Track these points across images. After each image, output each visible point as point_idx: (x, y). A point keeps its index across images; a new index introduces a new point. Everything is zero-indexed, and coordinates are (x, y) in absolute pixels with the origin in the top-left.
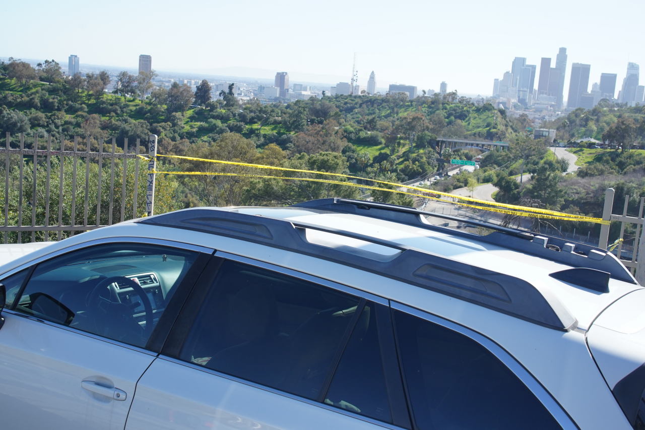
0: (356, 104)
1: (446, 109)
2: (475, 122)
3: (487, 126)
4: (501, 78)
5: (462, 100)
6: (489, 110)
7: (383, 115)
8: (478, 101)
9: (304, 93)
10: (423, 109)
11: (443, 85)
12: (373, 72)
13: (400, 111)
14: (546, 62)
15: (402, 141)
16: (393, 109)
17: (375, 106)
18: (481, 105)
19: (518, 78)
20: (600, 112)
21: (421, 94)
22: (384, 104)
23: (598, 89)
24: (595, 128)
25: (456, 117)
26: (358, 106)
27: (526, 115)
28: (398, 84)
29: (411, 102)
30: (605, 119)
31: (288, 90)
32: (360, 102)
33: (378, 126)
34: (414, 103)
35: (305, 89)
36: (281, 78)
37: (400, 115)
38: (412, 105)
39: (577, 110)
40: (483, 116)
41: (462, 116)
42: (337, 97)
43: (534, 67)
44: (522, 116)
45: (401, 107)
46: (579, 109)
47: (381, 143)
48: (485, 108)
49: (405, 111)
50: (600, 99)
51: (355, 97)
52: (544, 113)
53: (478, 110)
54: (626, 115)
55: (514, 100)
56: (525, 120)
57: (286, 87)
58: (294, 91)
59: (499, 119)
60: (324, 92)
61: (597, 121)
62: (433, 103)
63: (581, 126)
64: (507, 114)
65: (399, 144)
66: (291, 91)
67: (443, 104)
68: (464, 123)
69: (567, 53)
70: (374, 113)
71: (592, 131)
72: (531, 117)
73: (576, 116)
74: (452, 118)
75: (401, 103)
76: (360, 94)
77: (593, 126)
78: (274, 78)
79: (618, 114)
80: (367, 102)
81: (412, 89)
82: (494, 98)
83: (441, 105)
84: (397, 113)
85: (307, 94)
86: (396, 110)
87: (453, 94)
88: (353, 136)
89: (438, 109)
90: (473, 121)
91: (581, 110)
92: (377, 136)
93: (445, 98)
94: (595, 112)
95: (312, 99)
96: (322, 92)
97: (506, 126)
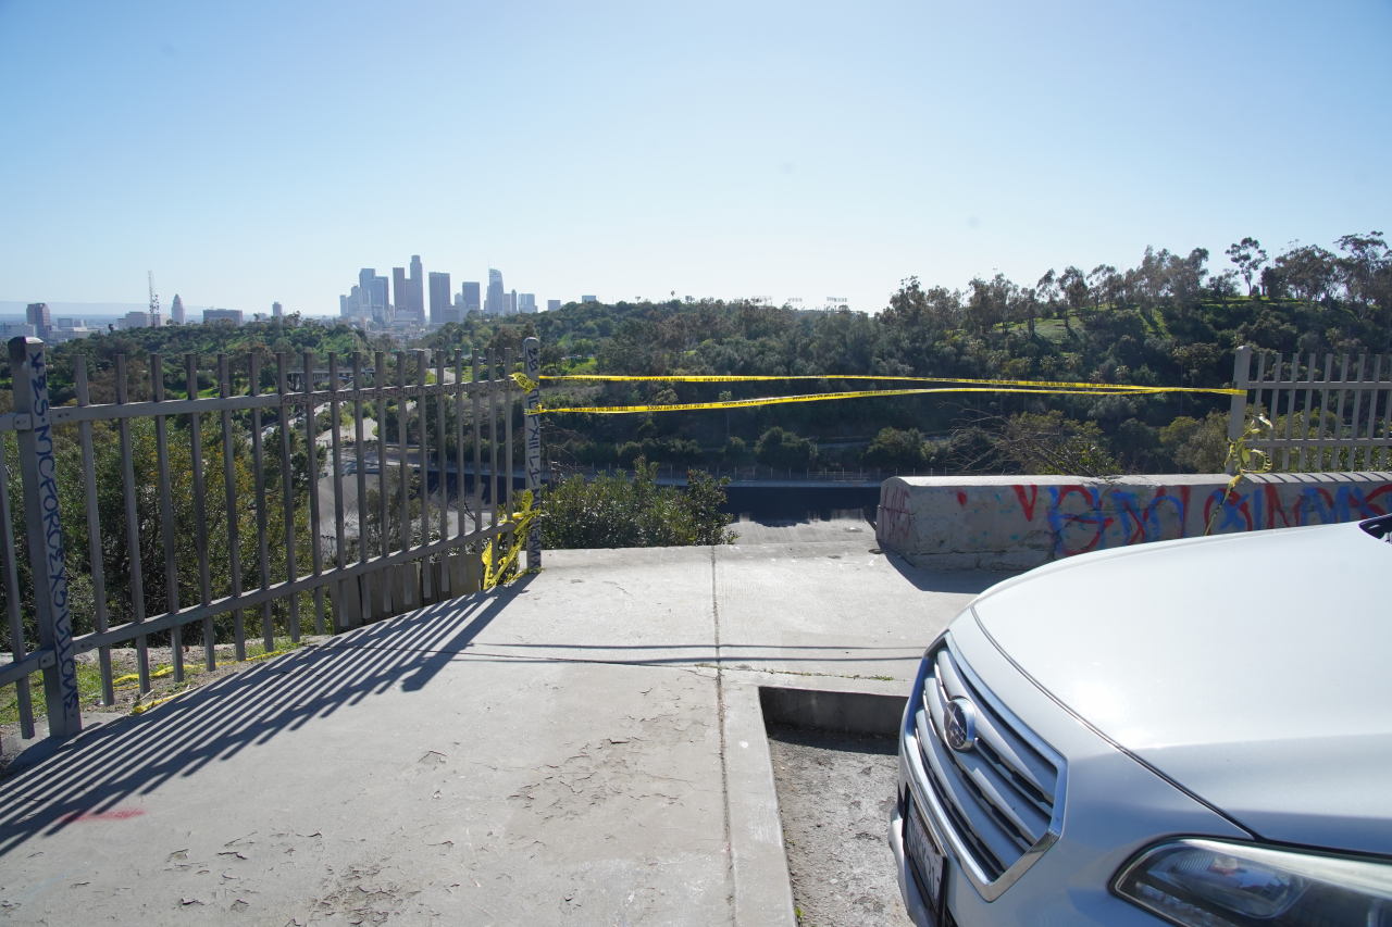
0: (162, 338)
1: (289, 335)
2: (329, 346)
3: (345, 352)
4: (349, 294)
5: (308, 323)
6: (345, 333)
7: (204, 348)
8: (328, 323)
9: (76, 329)
10: (260, 338)
11: (277, 307)
12: (177, 297)
13: (227, 343)
14: (398, 272)
15: (241, 380)
16: (217, 340)
17: (192, 338)
18: (334, 327)
19: (369, 293)
20: (472, 325)
21: (253, 320)
22: (204, 336)
23: (461, 300)
24: (470, 343)
25: (304, 344)
26: (166, 340)
27: (388, 335)
28: (215, 308)
29: (241, 329)
30: (480, 332)
31: (50, 328)
32: (169, 335)
33: (204, 364)
34: (245, 331)
35: (78, 325)
36: (36, 311)
37: (229, 347)
38: (243, 334)
39: (447, 324)
40: (339, 340)
41: (312, 342)
42: (132, 331)
43: (386, 279)
44: (384, 336)
45: (228, 337)
46: (449, 323)
47: (212, 385)
48: (337, 330)
49: (235, 342)
50: (467, 311)
51: (161, 329)
52: (407, 331)
53: (330, 334)
54: (501, 326)
55: (368, 319)
56: (389, 341)
57: (46, 324)
58: (59, 327)
59: (359, 342)
60: (110, 326)
61: (472, 335)
62: (270, 328)
63: (455, 342)
64: (368, 335)
65: (238, 383)
66: (55, 329)
67: (284, 329)
68: (315, 351)
69: (421, 261)
70: (191, 348)
71: (468, 347)
72: (393, 337)
73: (448, 331)
74: (300, 345)
75: (228, 333)
76: (163, 323)
77: (467, 341)
78: (25, 312)
79: (492, 325)
80: (178, 334)
81: (237, 314)
82: (344, 317)
83: (281, 332)
84: (224, 346)
85: (82, 330)
86: (221, 341)
87: (295, 317)
88: (170, 380)
89: (279, 336)
90: (325, 347)
91: (452, 324)
92: (205, 377)
93: (285, 321)
94: (467, 325)
95: (96, 337)
96: (107, 326)
97: (369, 349)
